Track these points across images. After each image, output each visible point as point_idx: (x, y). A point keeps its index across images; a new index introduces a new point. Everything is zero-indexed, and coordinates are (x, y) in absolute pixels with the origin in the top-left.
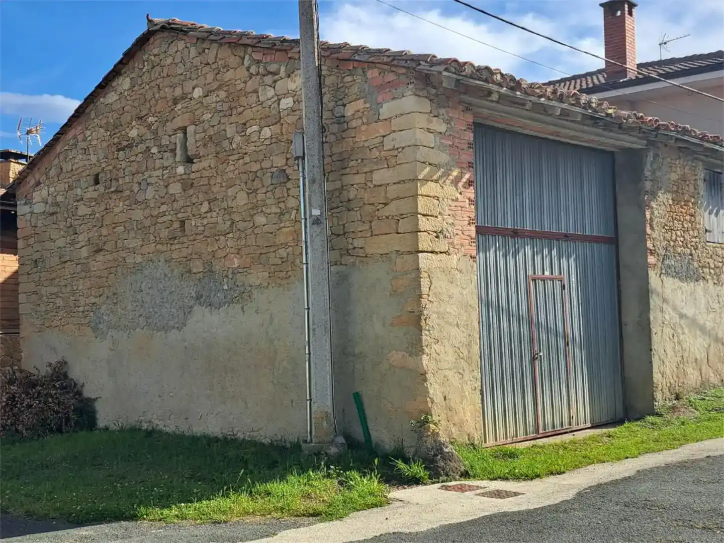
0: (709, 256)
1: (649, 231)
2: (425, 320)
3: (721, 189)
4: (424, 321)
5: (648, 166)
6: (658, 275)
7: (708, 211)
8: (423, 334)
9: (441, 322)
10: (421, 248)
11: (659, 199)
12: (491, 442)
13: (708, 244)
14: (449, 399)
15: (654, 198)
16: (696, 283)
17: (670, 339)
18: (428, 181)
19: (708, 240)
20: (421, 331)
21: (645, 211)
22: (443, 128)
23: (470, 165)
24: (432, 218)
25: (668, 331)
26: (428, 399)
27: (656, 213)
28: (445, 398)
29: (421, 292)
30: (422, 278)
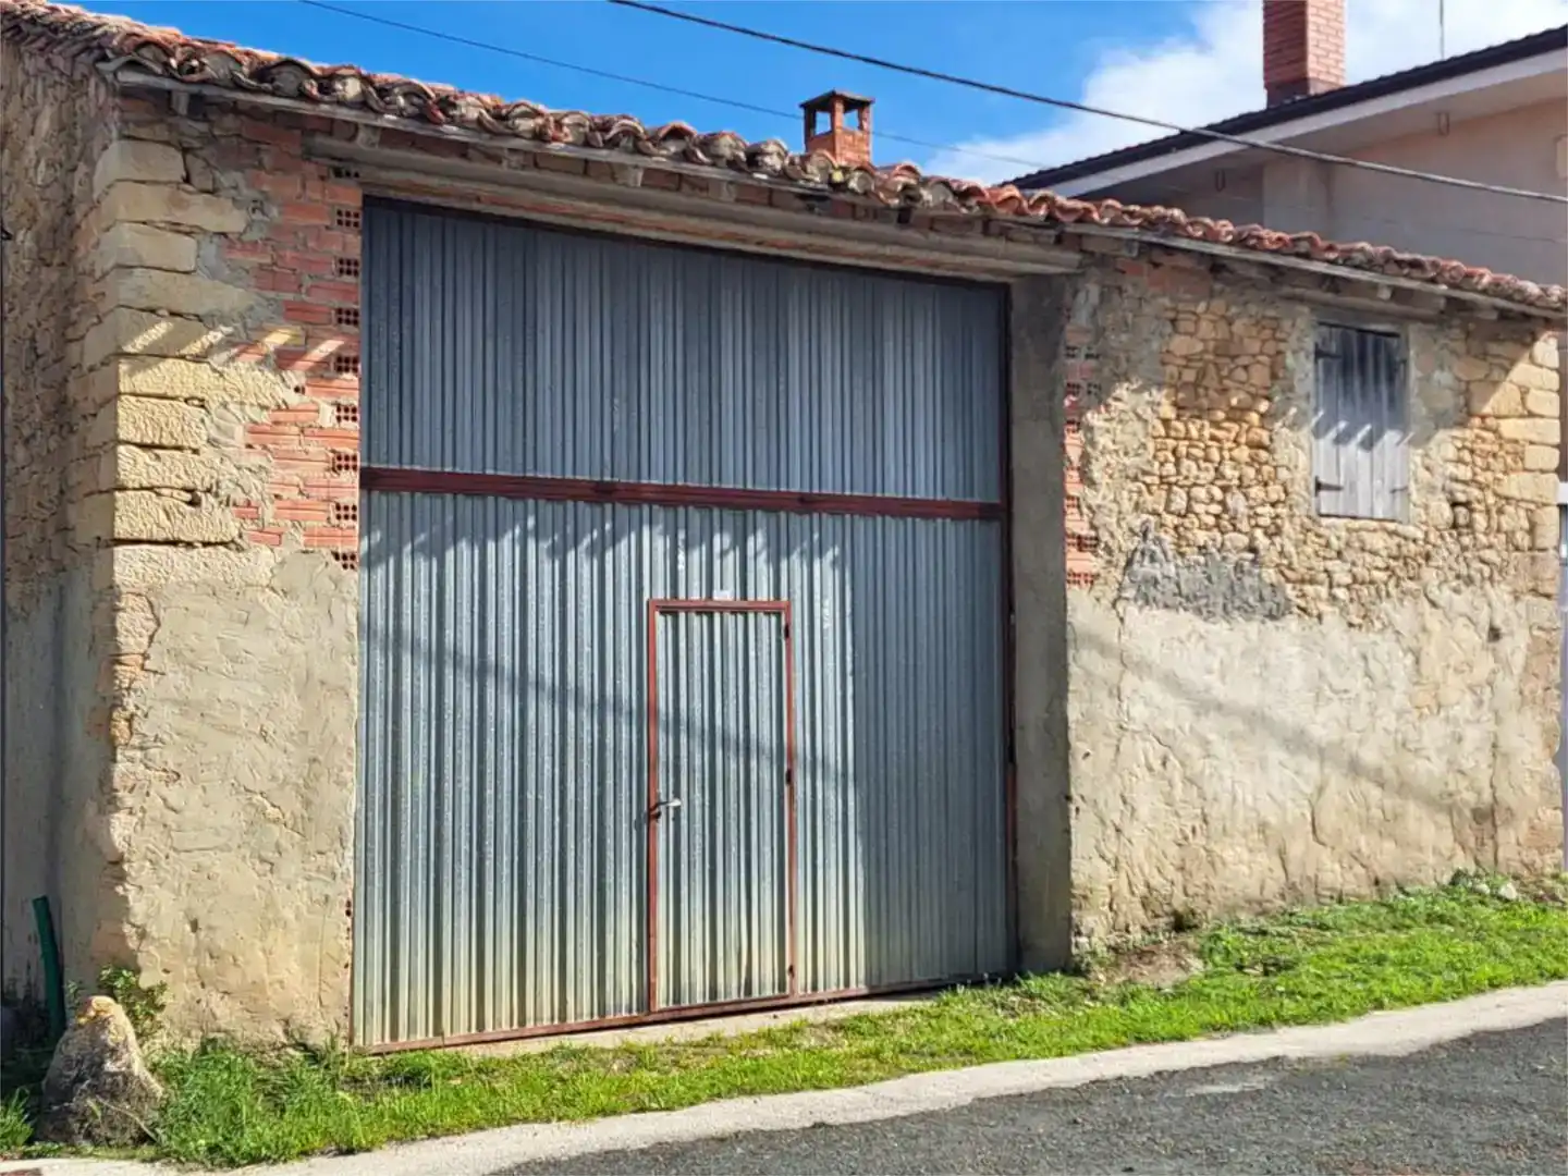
0: (1334, 554)
1: (1073, 487)
2: (130, 720)
3: (1391, 379)
4: (123, 724)
5: (1082, 318)
6: (1106, 602)
7: (1332, 434)
8: (119, 757)
9: (192, 726)
10: (122, 529)
11: (1120, 405)
12: (420, 1036)
13: (1325, 521)
14: (210, 928)
15: (1100, 402)
16: (1270, 624)
17: (1150, 769)
18: (165, 357)
19: (1323, 511)
20: (115, 748)
21: (1063, 436)
22: (234, 221)
23: (346, 317)
24: (177, 454)
25: (1143, 750)
26: (127, 929)
27: (1103, 440)
28: (195, 926)
29: (118, 648)
30: (123, 610)
